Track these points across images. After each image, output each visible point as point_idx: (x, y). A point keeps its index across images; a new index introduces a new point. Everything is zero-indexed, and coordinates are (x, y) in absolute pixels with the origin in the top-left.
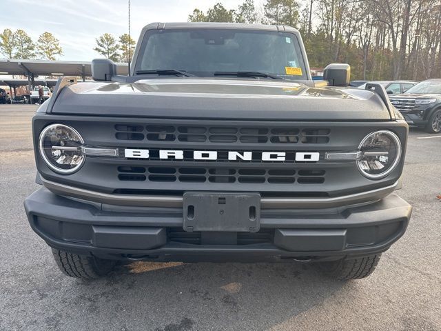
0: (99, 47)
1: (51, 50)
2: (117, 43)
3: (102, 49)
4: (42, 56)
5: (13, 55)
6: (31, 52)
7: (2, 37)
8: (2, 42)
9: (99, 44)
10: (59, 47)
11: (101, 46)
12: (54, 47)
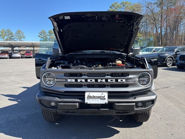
0: (40, 35)
1: (21, 37)
2: (47, 33)
3: (41, 36)
4: (17, 39)
5: (5, 39)
6: (13, 38)
7: (1, 32)
8: (1, 34)
9: (40, 34)
10: (24, 35)
11: (41, 35)
12: (22, 35)
